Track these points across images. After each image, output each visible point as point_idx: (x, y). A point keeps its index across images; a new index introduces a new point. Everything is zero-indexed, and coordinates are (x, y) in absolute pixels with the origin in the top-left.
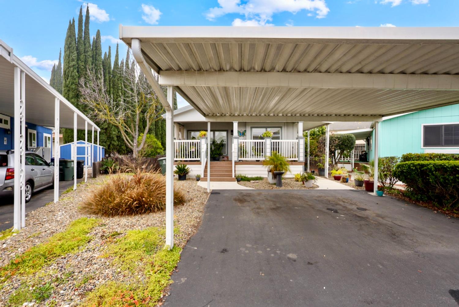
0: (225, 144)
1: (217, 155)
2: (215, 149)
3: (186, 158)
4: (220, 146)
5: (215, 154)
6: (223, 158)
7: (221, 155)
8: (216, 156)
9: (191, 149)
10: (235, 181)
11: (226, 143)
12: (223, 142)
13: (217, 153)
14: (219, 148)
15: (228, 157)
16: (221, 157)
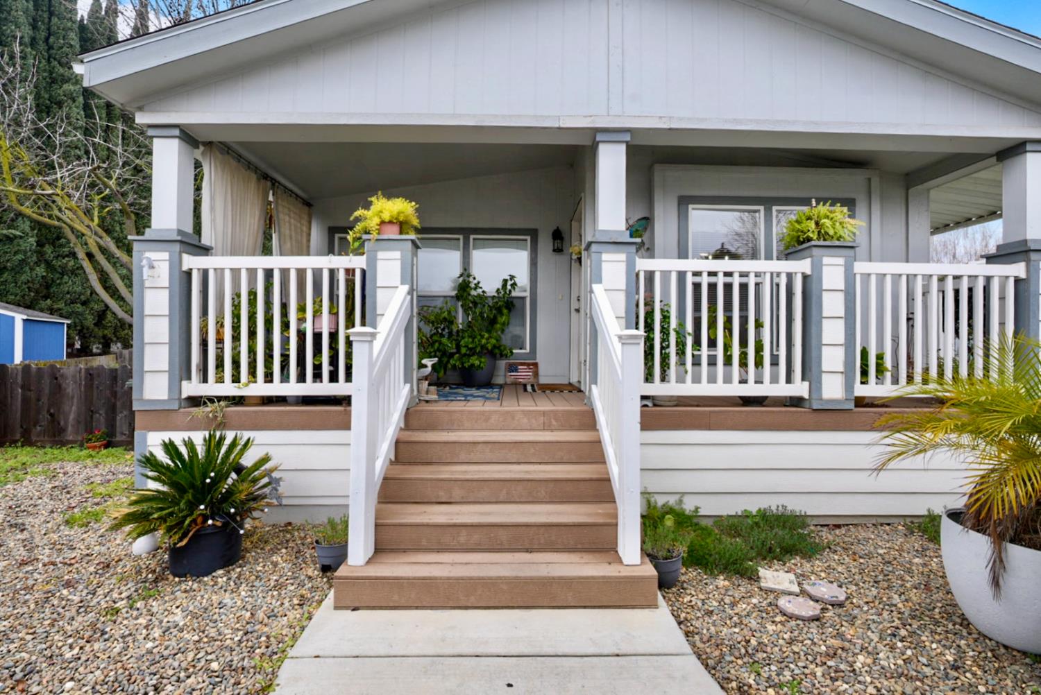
0: (523, 298)
1: (480, 355)
2: (470, 325)
3: (269, 378)
4: (499, 310)
5: (472, 352)
6: (513, 368)
7: (503, 356)
8: (475, 361)
9: (302, 320)
10: (653, 605)
11: (527, 294)
12: (514, 285)
13: (483, 347)
14: (493, 322)
15: (536, 365)
16: (502, 364)
